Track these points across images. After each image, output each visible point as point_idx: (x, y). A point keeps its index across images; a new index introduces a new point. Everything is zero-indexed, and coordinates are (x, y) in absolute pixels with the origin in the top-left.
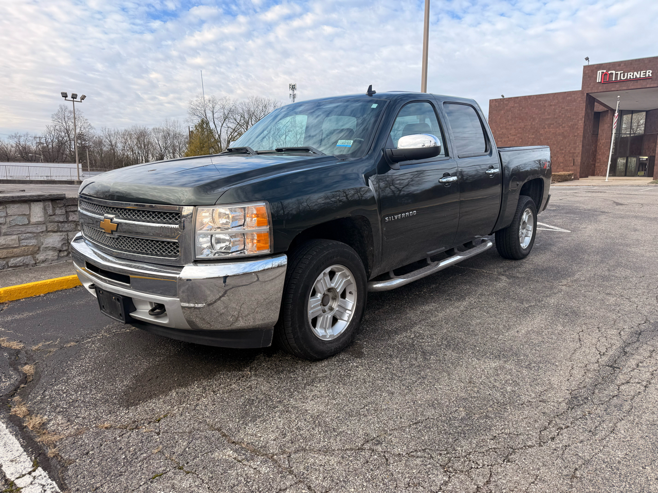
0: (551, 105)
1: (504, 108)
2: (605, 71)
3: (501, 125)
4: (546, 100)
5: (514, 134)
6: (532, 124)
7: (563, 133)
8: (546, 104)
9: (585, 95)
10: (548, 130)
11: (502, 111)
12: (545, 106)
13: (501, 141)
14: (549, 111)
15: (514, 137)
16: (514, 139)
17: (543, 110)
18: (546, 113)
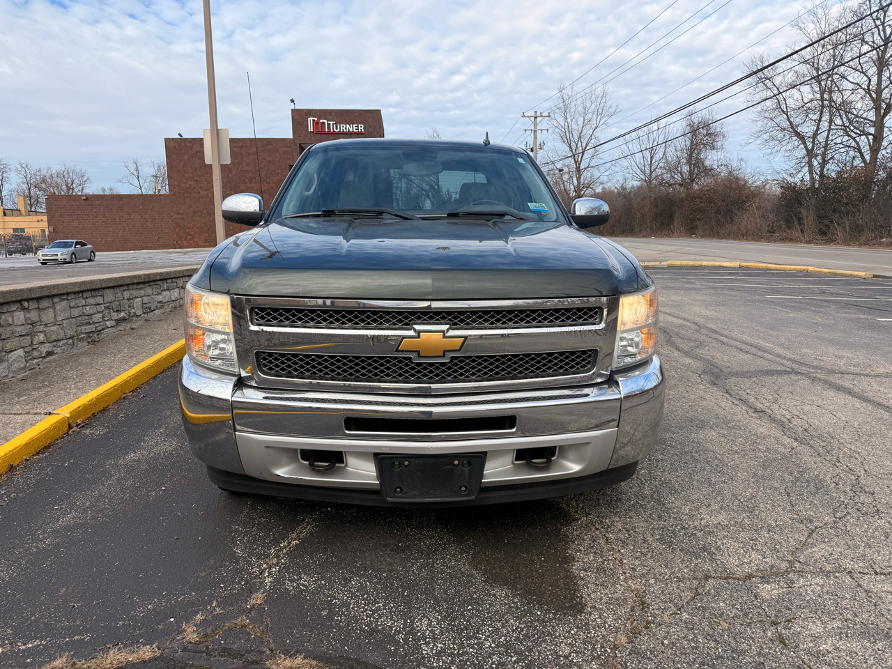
0: (249, 154)
1: (188, 152)
2: (316, 119)
3: (187, 175)
4: (242, 147)
5: (206, 188)
6: (228, 176)
7: (269, 190)
8: (242, 152)
9: (298, 145)
10: (250, 185)
11: (185, 156)
12: (242, 154)
13: (189, 197)
14: (248, 161)
15: (206, 192)
16: (208, 195)
17: (240, 159)
18: (244, 163)
